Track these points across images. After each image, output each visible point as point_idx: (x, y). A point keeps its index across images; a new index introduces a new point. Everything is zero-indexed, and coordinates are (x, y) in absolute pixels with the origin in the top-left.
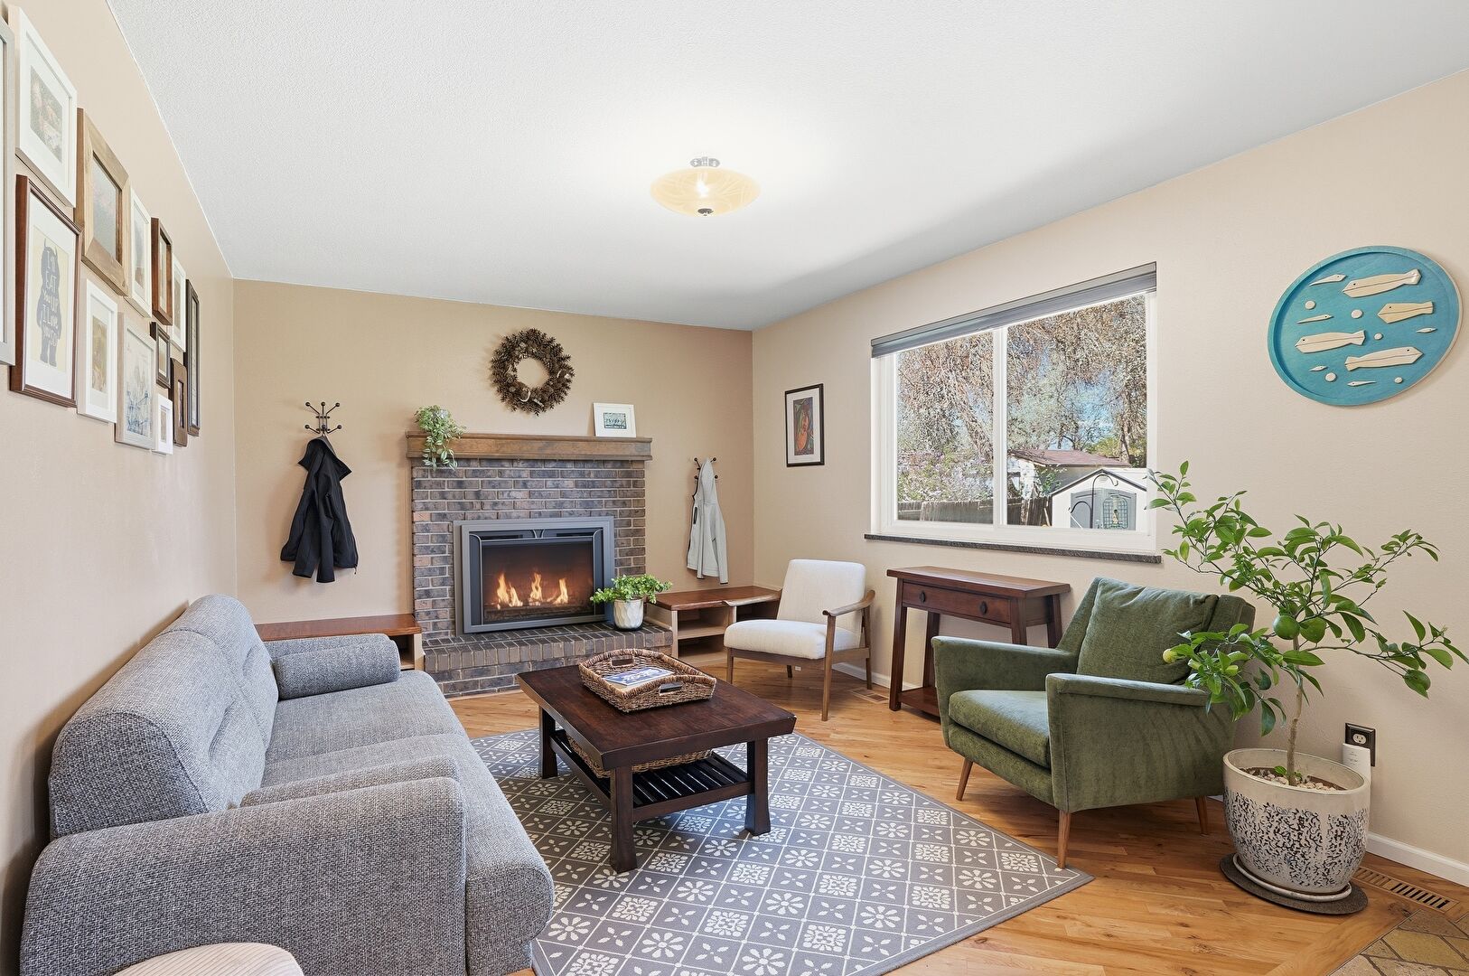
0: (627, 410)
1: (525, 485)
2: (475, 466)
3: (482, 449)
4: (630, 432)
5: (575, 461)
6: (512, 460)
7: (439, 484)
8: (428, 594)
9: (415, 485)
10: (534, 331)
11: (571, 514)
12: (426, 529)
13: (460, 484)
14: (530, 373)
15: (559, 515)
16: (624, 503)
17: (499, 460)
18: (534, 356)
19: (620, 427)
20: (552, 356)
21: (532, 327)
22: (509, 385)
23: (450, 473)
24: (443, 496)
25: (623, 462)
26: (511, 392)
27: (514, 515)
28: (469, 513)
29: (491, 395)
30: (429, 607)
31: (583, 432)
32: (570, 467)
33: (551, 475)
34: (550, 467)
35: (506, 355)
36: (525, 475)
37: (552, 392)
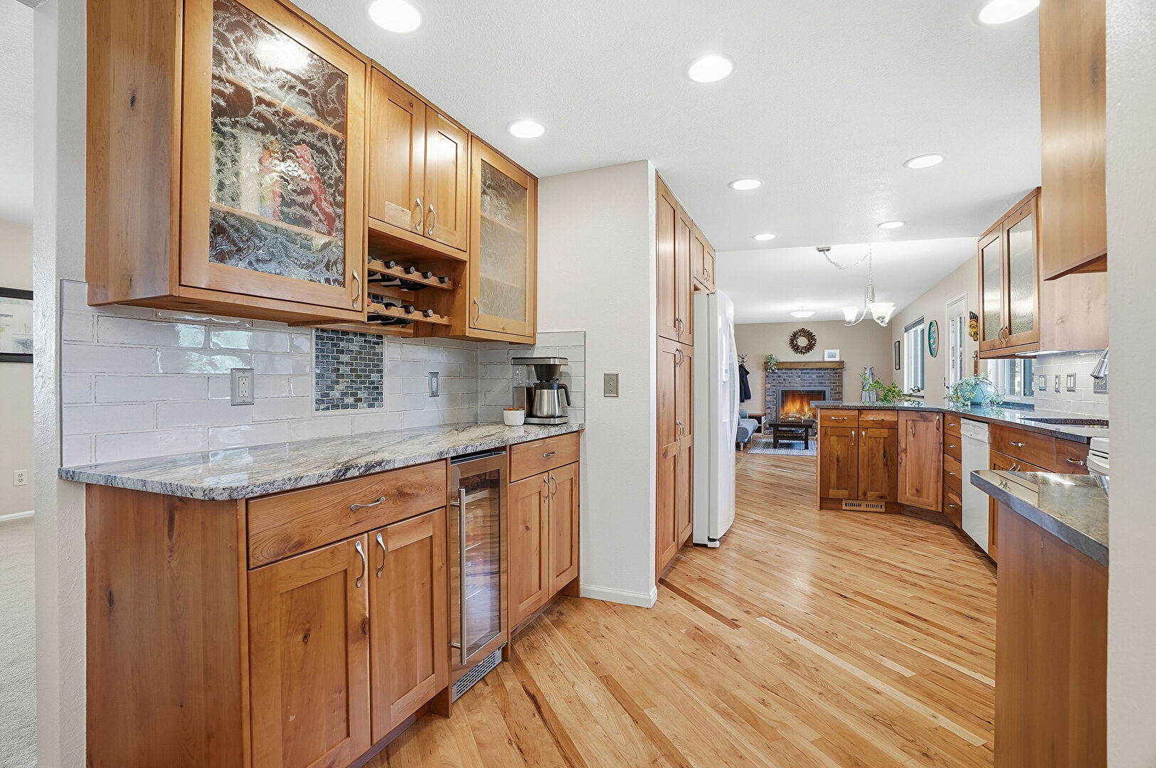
0: (837, 352)
1: (799, 376)
2: (784, 371)
3: (785, 366)
4: (837, 359)
5: (817, 369)
6: (795, 369)
7: (773, 377)
8: (769, 408)
9: (767, 376)
10: (803, 329)
11: (815, 386)
12: (769, 389)
13: (779, 376)
14: (802, 342)
15: (809, 386)
16: (834, 383)
17: (791, 369)
18: (803, 336)
19: (834, 357)
20: (810, 336)
21: (803, 327)
22: (795, 346)
23: (776, 373)
24: (774, 380)
25: (834, 369)
26: (796, 348)
27: (796, 386)
28: (782, 385)
29: (790, 350)
30: (769, 412)
31: (822, 360)
32: (815, 371)
33: (808, 373)
34: (808, 371)
35: (795, 336)
36: (800, 374)
37: (810, 347)
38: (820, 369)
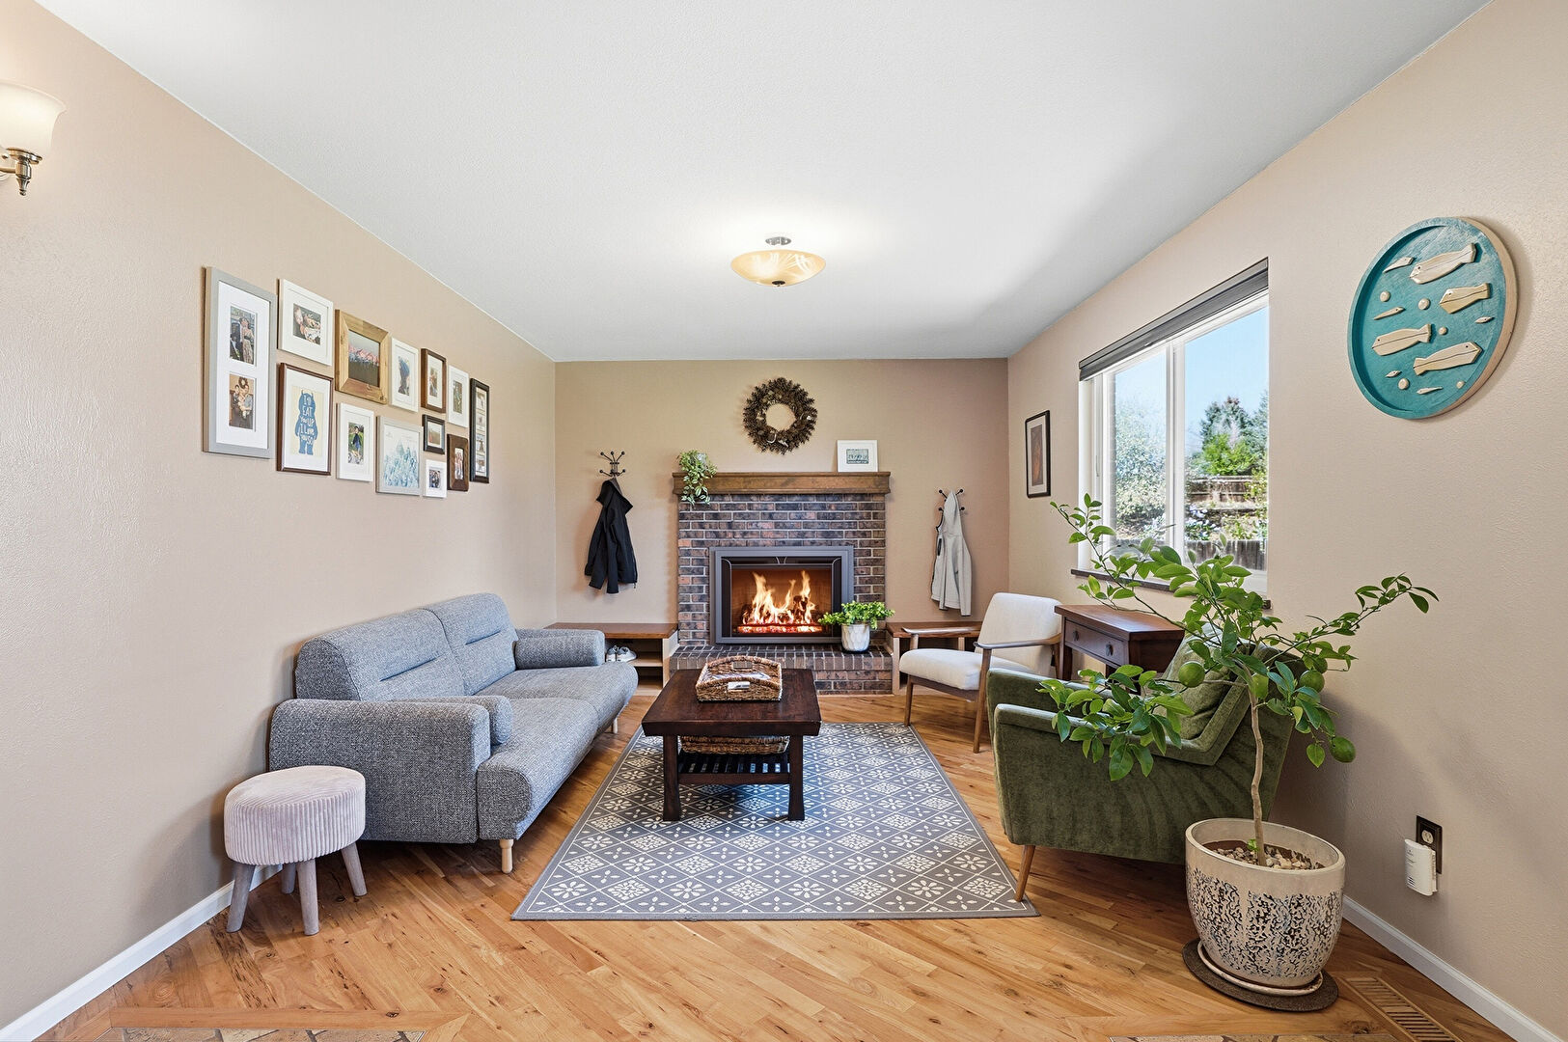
0: (871, 446)
1: (771, 516)
2: (728, 500)
3: (733, 486)
4: (872, 467)
5: (818, 496)
6: (759, 495)
7: (700, 516)
8: (688, 608)
9: (682, 516)
10: (781, 380)
11: (813, 543)
12: (688, 553)
13: (716, 516)
14: (779, 417)
15: (798, 544)
16: (864, 534)
17: (748, 495)
18: (781, 401)
19: (862, 462)
20: (799, 401)
21: (780, 376)
22: (758, 429)
23: (707, 507)
24: (702, 526)
25: (863, 495)
26: (762, 435)
27: (761, 543)
28: (723, 541)
29: (744, 440)
30: (689, 618)
31: (828, 469)
32: (813, 501)
33: (795, 507)
34: (794, 501)
35: (758, 402)
36: (772, 509)
37: (799, 433)
38: (827, 495)
